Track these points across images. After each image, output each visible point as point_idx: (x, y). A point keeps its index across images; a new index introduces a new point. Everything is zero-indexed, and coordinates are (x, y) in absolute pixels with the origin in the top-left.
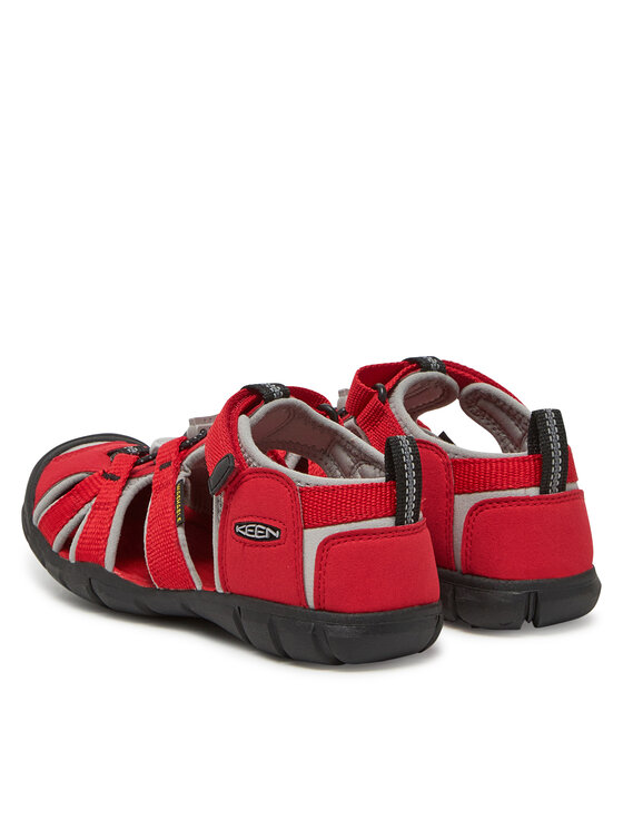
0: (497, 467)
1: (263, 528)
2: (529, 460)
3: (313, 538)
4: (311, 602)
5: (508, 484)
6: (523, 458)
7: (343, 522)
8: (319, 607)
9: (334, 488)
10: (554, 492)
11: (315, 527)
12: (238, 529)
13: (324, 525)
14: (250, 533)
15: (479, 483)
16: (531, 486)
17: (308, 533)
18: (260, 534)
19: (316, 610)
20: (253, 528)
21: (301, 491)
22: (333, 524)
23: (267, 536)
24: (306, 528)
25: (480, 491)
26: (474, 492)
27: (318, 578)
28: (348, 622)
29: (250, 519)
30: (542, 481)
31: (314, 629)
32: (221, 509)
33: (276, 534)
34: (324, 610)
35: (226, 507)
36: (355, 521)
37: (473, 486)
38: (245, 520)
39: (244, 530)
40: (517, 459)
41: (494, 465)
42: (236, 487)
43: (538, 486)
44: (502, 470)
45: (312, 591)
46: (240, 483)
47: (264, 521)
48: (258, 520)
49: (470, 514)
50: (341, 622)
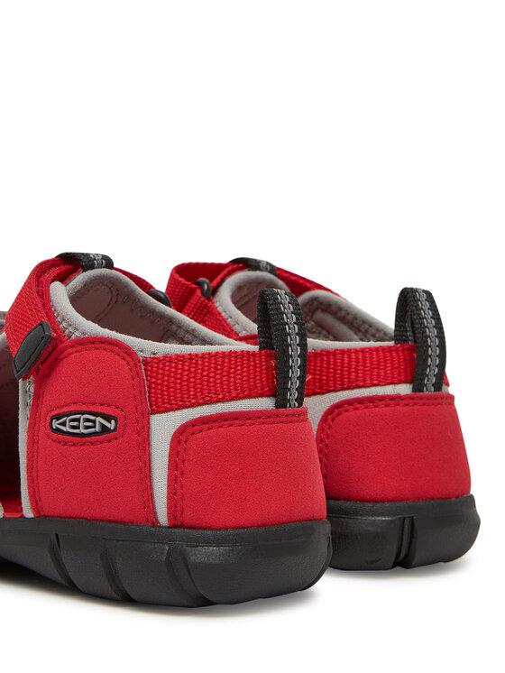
0: (357, 358)
1: (92, 418)
2: (397, 350)
3: (164, 427)
4: (162, 516)
5: (372, 379)
6: (390, 347)
7: (206, 403)
8: (175, 523)
9: (191, 357)
10: (429, 391)
11: (166, 410)
12: (55, 424)
13: (180, 408)
14: (73, 427)
15: (335, 380)
16: (400, 382)
17: (156, 420)
18: (87, 427)
19: (169, 527)
20: (78, 420)
21: (146, 362)
22: (192, 405)
23: (98, 429)
24: (153, 412)
25: (335, 390)
26: (328, 391)
27: (173, 481)
28: (217, 542)
29: (73, 408)
30: (415, 377)
31: (169, 554)
32: (30, 401)
33: (112, 425)
34: (182, 526)
35: (38, 396)
36: (223, 400)
37: (327, 384)
38: (66, 410)
39: (64, 424)
40: (383, 349)
41: (353, 356)
42: (52, 368)
43: (410, 383)
44: (364, 361)
45: (165, 500)
46: (57, 361)
47: (93, 409)
48: (85, 408)
49: (324, 419)
50: (208, 542)
